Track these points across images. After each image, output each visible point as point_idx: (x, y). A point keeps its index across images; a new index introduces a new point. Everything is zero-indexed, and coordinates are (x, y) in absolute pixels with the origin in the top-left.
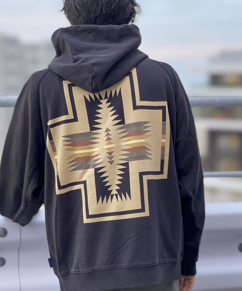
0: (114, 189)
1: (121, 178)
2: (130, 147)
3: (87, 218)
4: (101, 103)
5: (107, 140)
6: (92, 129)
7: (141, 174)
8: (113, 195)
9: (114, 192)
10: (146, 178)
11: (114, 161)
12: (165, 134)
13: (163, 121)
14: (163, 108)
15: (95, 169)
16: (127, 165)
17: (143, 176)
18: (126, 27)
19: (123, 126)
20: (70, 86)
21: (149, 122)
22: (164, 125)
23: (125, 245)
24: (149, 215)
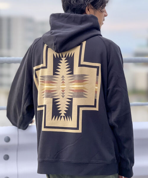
0: (63, 113)
1: (68, 107)
2: (74, 89)
3: (44, 128)
4: (62, 60)
5: (62, 83)
6: (54, 74)
7: (79, 107)
8: (62, 116)
9: (63, 115)
10: (81, 109)
11: (64, 96)
12: (98, 84)
13: (97, 75)
14: (98, 68)
15: (53, 99)
16: (71, 99)
17: (80, 108)
18: (85, 16)
19: (72, 76)
20: (47, 47)
21: (88, 75)
22: (97, 78)
23: (66, 148)
24: (81, 132)
